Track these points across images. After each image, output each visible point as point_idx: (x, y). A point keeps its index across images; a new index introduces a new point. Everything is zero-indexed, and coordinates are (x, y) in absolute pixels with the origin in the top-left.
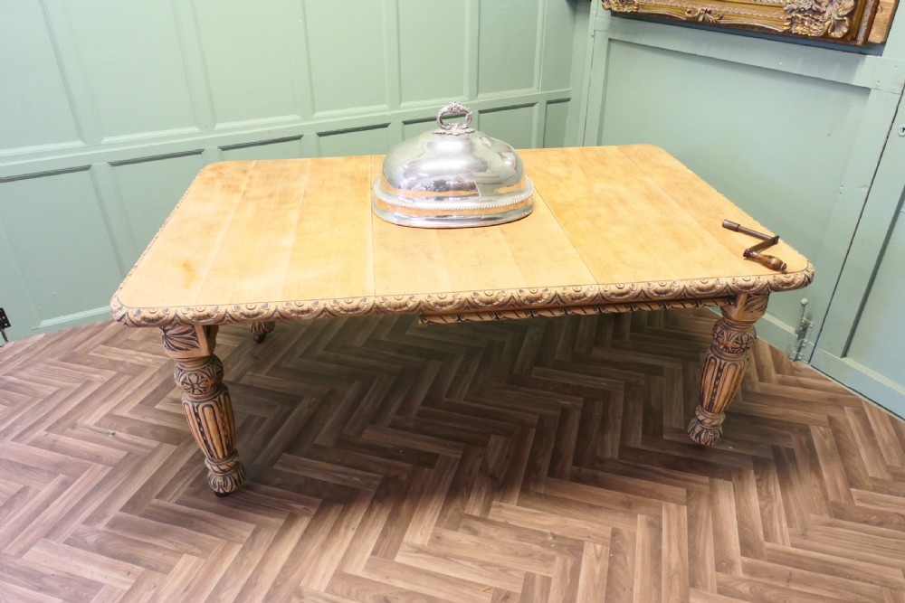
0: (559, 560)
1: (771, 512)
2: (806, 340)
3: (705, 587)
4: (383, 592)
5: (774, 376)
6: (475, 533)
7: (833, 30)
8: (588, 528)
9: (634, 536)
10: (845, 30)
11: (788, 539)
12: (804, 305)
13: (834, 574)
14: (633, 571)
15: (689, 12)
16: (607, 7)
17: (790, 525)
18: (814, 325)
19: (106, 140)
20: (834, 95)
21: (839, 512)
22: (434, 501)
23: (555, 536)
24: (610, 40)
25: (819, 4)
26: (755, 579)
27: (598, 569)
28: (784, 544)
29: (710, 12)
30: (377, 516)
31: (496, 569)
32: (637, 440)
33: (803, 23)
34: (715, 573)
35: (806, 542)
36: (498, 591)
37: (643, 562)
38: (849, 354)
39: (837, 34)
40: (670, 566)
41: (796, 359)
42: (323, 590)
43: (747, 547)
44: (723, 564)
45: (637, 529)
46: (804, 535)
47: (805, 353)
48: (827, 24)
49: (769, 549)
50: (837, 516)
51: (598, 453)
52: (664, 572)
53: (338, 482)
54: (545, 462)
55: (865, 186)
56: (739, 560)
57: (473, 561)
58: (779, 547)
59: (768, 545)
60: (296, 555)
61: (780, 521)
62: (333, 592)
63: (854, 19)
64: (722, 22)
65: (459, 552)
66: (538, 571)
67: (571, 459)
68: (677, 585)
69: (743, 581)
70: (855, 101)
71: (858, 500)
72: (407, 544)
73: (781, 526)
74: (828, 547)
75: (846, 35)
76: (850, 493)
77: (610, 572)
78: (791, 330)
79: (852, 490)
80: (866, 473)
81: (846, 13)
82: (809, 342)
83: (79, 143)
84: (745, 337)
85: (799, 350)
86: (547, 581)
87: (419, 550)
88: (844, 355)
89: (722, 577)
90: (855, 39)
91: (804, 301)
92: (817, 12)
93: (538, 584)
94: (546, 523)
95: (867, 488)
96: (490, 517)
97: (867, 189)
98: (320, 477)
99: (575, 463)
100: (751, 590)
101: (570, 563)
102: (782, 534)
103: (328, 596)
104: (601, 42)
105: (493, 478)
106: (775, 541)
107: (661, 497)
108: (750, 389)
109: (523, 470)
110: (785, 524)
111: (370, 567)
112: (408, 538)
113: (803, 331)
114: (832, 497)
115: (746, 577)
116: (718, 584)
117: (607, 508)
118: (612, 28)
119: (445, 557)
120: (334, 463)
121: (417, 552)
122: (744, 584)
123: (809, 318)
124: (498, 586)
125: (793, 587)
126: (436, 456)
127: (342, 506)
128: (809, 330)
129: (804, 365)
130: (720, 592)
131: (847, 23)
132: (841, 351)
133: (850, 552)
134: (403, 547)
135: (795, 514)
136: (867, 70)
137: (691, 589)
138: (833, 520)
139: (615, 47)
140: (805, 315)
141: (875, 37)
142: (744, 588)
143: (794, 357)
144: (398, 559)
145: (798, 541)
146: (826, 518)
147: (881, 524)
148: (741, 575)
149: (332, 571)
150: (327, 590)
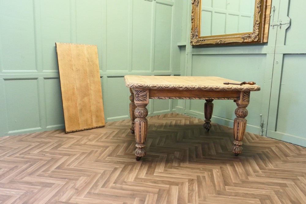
0: (206, 173)
2: (264, 129)
3: (252, 176)
5: (256, 138)
6: (178, 169)
7: (254, 39)
10: (258, 39)
12: (261, 116)
13: (288, 172)
14: (229, 174)
15: (216, 42)
16: (192, 44)
17: (272, 165)
18: (265, 123)
20: (257, 58)
21: (285, 162)
22: (161, 165)
23: (203, 169)
24: (193, 55)
25: (250, 35)
27: (219, 174)
28: (272, 168)
29: (221, 41)
30: (144, 167)
31: (187, 175)
32: (220, 151)
33: (247, 39)
34: (254, 173)
35: (278, 167)
36: (190, 179)
37: (232, 172)
38: (277, 130)
39: (256, 40)
40: (240, 173)
41: (262, 136)
42: (132, 181)
43: (261, 168)
45: (228, 167)
47: (264, 133)
48: (253, 38)
50: (284, 162)
51: (210, 154)
52: (239, 173)
53: (128, 161)
54: (194, 156)
55: (271, 79)
56: (260, 171)
57: (179, 174)
58: (270, 168)
59: (267, 168)
60: (120, 175)
61: (269, 164)
62: (136, 181)
63: (259, 36)
64: (225, 43)
65: (174, 173)
66: (201, 175)
68: (243, 175)
69: (262, 174)
70: (263, 58)
71: (290, 159)
75: (258, 40)
76: (287, 158)
77: (222, 174)
78: (259, 127)
81: (257, 35)
82: (265, 129)
84: (244, 111)
85: (262, 133)
86: (204, 177)
87: (161, 173)
88: (276, 131)
90: (260, 42)
91: (261, 115)
92: (249, 37)
93: (201, 177)
94: (199, 166)
95: (292, 157)
96: (181, 166)
97: (271, 80)
99: (203, 156)
100: (265, 175)
101: (210, 173)
104: (190, 56)
105: (179, 159)
107: (232, 161)
108: (251, 141)
109: (188, 157)
111: (145, 176)
112: (156, 170)
113: (262, 126)
114: (282, 159)
116: (255, 175)
117: (217, 163)
118: (193, 51)
119: (170, 174)
123: (263, 121)
125: (277, 174)
126: (159, 156)
127: (132, 166)
128: (264, 125)
129: (265, 137)
130: (256, 176)
131: (258, 37)
132: (274, 130)
134: (156, 172)
136: (264, 49)
137: (248, 176)
139: (194, 56)
140: (262, 121)
141: (265, 41)
143: (261, 135)
144: (154, 174)
146: (282, 162)
147: (298, 163)
148: (261, 173)
149: (134, 177)
150: (134, 181)
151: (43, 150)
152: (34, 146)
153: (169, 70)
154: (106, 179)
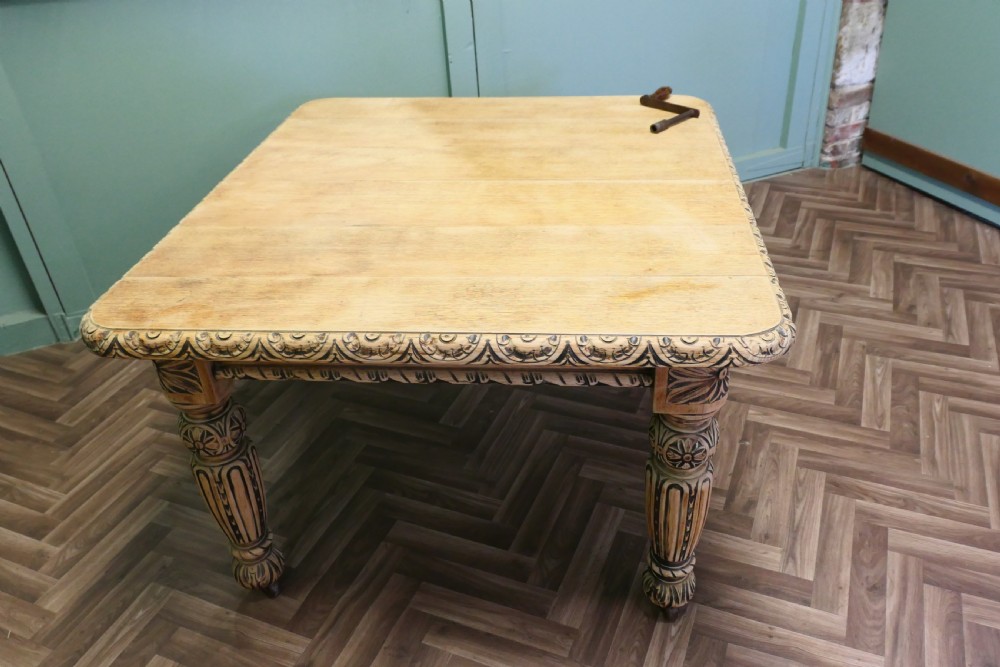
1: (22, 494)
3: (44, 588)
11: (56, 493)
13: (114, 474)
17: (47, 485)
26: (71, 539)
28: (58, 498)
43: (37, 532)
44: (35, 561)
46: (64, 479)
49: (55, 512)
56: (43, 544)
58: (58, 504)
71: (70, 422)
73: (39, 493)
74: (91, 466)
76: (60, 424)
79: (58, 421)
80: (52, 402)
89: (46, 567)
95: (67, 409)
102: (48, 495)
106: (50, 505)
110: (42, 489)
114: (51, 440)
115: (63, 546)
122: (68, 551)
133: (105, 454)
135: (41, 476)
138: (70, 450)
142: (71, 553)
145: (66, 485)
146: (64, 454)
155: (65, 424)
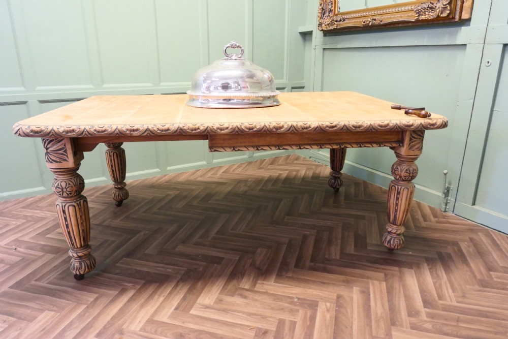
0: (301, 312)
1: (440, 285)
2: (449, 198)
3: (402, 326)
4: (180, 331)
5: (432, 219)
6: (245, 297)
7: (442, 13)
8: (321, 294)
9: (352, 298)
10: (448, 12)
11: (454, 299)
12: (445, 174)
13: (488, 317)
14: (352, 317)
15: (364, 22)
16: (320, 29)
17: (454, 291)
18: (453, 187)
19: (38, 88)
20: (446, 54)
21: (485, 284)
22: (219, 281)
23: (299, 299)
24: (324, 49)
25: (433, 4)
26: (435, 321)
27: (328, 316)
28: (451, 301)
29: (375, 20)
30: (180, 289)
31: (259, 317)
32: (351, 249)
33: (425, 14)
34: (407, 318)
35: (466, 300)
36: (260, 329)
37: (359, 312)
38: (476, 203)
39: (444, 15)
40: (377, 314)
41: (445, 211)
42: (138, 330)
43: (427, 303)
44: (412, 312)
45: (354, 295)
46: (464, 296)
47: (450, 206)
48: (438, 11)
49: (442, 304)
50: (484, 286)
51: (327, 256)
52: (373, 317)
53: (157, 272)
54: (292, 261)
55: (471, 99)
56: (423, 311)
57: (243, 313)
58: (448, 303)
59: (441, 302)
60: (121, 312)
61: (447, 289)
62: (145, 331)
63: (452, 6)
64: (382, 23)
65: (235, 308)
66: (288, 317)
67: (309, 259)
68: (382, 325)
69: (427, 322)
70: (458, 53)
71: (496, 277)
72: (199, 304)
73: (448, 291)
74: (481, 303)
75: (449, 14)
76: (490, 275)
77: (336, 318)
78: (440, 194)
79: (491, 273)
80: (498, 264)
81: (447, 2)
82: (451, 199)
83: (22, 89)
84: (411, 169)
85: (446, 205)
86: (294, 324)
87: (207, 307)
88: (474, 204)
89: (413, 320)
90: (454, 18)
91: (445, 172)
92: (431, 8)
93: (287, 325)
94: (293, 292)
95: (500, 272)
96: (256, 289)
97: (473, 100)
98: (146, 269)
99: (312, 261)
100: (433, 327)
101: (309, 313)
102: (450, 296)
103: (142, 333)
104: (319, 51)
105: (259, 269)
106: (445, 300)
107: (368, 278)
109: (279, 265)
110: (450, 291)
111: (172, 316)
112: (201, 300)
113: (447, 193)
114: (479, 277)
115: (429, 320)
116: (410, 324)
117: (333, 284)
118: (324, 43)
119: (225, 311)
120: (156, 262)
121: (205, 308)
122: (428, 324)
123: (450, 184)
124: (260, 327)
125: (461, 325)
126: (223, 258)
127: (158, 284)
128: (451, 191)
129: (450, 214)
130: (412, 328)
131: (449, 8)
132: (471, 201)
133: (496, 305)
134: (196, 305)
135: (456, 285)
136: (463, 35)
137: (392, 327)
138: (481, 288)
139: (327, 52)
140: (447, 182)
141: (465, 16)
142: (428, 326)
143: (443, 210)
144: (192, 312)
145: (460, 299)
146: (477, 287)
148: (425, 319)
149: (146, 319)
150: (141, 330)
151: (21, 237)
152: (13, 226)
153: (282, 78)
154: (90, 319)
155: (493, 276)
